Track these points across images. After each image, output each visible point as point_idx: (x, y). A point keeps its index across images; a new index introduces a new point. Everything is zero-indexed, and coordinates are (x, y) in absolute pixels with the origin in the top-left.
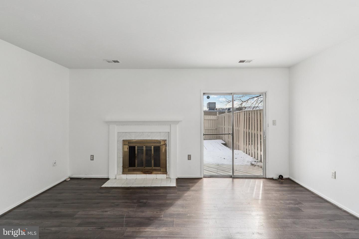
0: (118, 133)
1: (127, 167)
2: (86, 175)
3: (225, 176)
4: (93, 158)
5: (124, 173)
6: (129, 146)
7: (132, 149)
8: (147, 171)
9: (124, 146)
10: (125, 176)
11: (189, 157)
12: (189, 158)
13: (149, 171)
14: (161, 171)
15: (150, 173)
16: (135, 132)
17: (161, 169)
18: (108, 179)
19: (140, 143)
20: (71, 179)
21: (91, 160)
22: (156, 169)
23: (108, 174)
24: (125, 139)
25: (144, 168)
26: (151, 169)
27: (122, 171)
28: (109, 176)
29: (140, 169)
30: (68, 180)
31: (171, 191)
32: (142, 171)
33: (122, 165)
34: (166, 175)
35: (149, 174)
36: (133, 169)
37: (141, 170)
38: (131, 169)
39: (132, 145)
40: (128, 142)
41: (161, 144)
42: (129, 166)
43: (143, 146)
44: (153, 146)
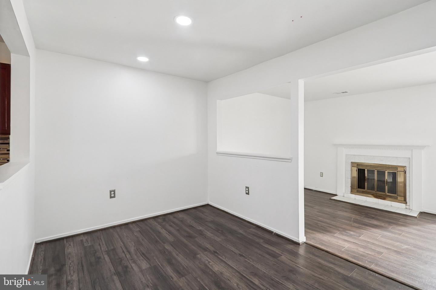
0: (346, 155)
1: (356, 188)
2: (316, 188)
4: (322, 174)
5: (352, 192)
6: (358, 169)
7: (361, 172)
8: (379, 196)
9: (353, 167)
10: (353, 196)
13: (381, 196)
14: (397, 199)
15: (382, 198)
17: (397, 197)
18: (336, 195)
19: (366, 166)
20: (305, 188)
21: (321, 176)
22: (391, 196)
23: (337, 192)
24: (354, 161)
25: (376, 192)
26: (384, 195)
27: (350, 190)
28: (337, 193)
29: (370, 192)
32: (372, 195)
33: (350, 185)
34: (405, 205)
36: (363, 191)
38: (361, 191)
39: (361, 168)
40: (356, 164)
41: (398, 170)
42: (358, 188)
43: (375, 170)
44: (387, 171)
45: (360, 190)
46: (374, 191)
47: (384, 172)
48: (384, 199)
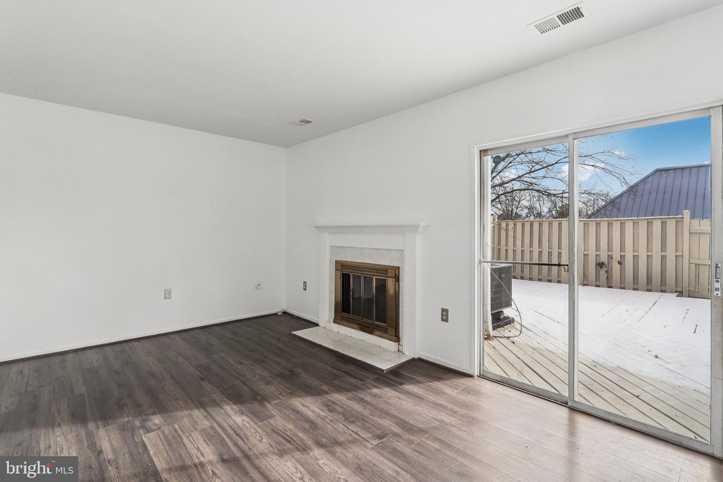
0: (331, 247)
1: (340, 311)
2: (300, 312)
3: (545, 394)
4: (306, 286)
5: (336, 320)
6: (343, 274)
7: (346, 280)
8: (366, 327)
9: (337, 271)
10: (337, 328)
11: (445, 315)
12: (445, 317)
13: (368, 327)
14: (387, 332)
16: (352, 248)
17: (387, 329)
18: (317, 325)
19: (353, 268)
20: (285, 313)
21: (304, 289)
22: (379, 327)
23: (318, 318)
24: (339, 259)
25: (362, 319)
26: (371, 324)
27: (333, 316)
28: (318, 321)
29: (355, 320)
30: (279, 314)
31: (365, 374)
32: (359, 325)
33: (334, 306)
34: (397, 344)
35: (368, 333)
36: (347, 318)
37: (358, 323)
38: (345, 317)
39: (346, 271)
40: (340, 266)
41: (389, 275)
42: (343, 311)
43: (361, 276)
44: (375, 277)
45: (344, 314)
46: (360, 316)
47: (372, 279)
48: (371, 333)
